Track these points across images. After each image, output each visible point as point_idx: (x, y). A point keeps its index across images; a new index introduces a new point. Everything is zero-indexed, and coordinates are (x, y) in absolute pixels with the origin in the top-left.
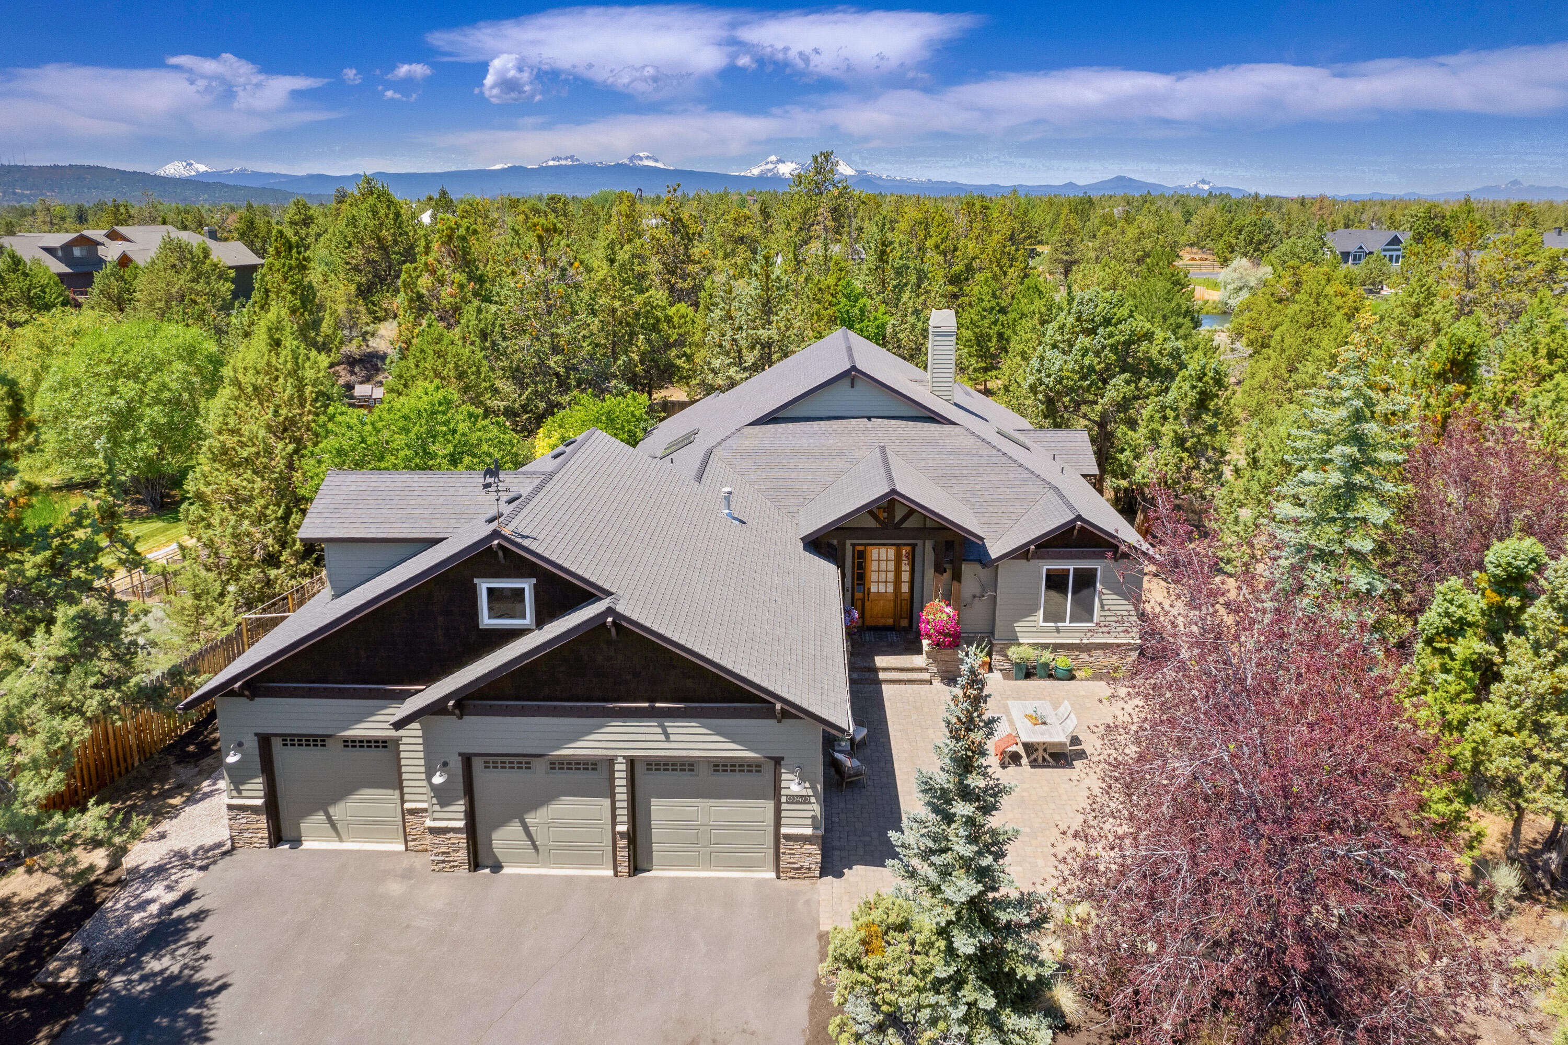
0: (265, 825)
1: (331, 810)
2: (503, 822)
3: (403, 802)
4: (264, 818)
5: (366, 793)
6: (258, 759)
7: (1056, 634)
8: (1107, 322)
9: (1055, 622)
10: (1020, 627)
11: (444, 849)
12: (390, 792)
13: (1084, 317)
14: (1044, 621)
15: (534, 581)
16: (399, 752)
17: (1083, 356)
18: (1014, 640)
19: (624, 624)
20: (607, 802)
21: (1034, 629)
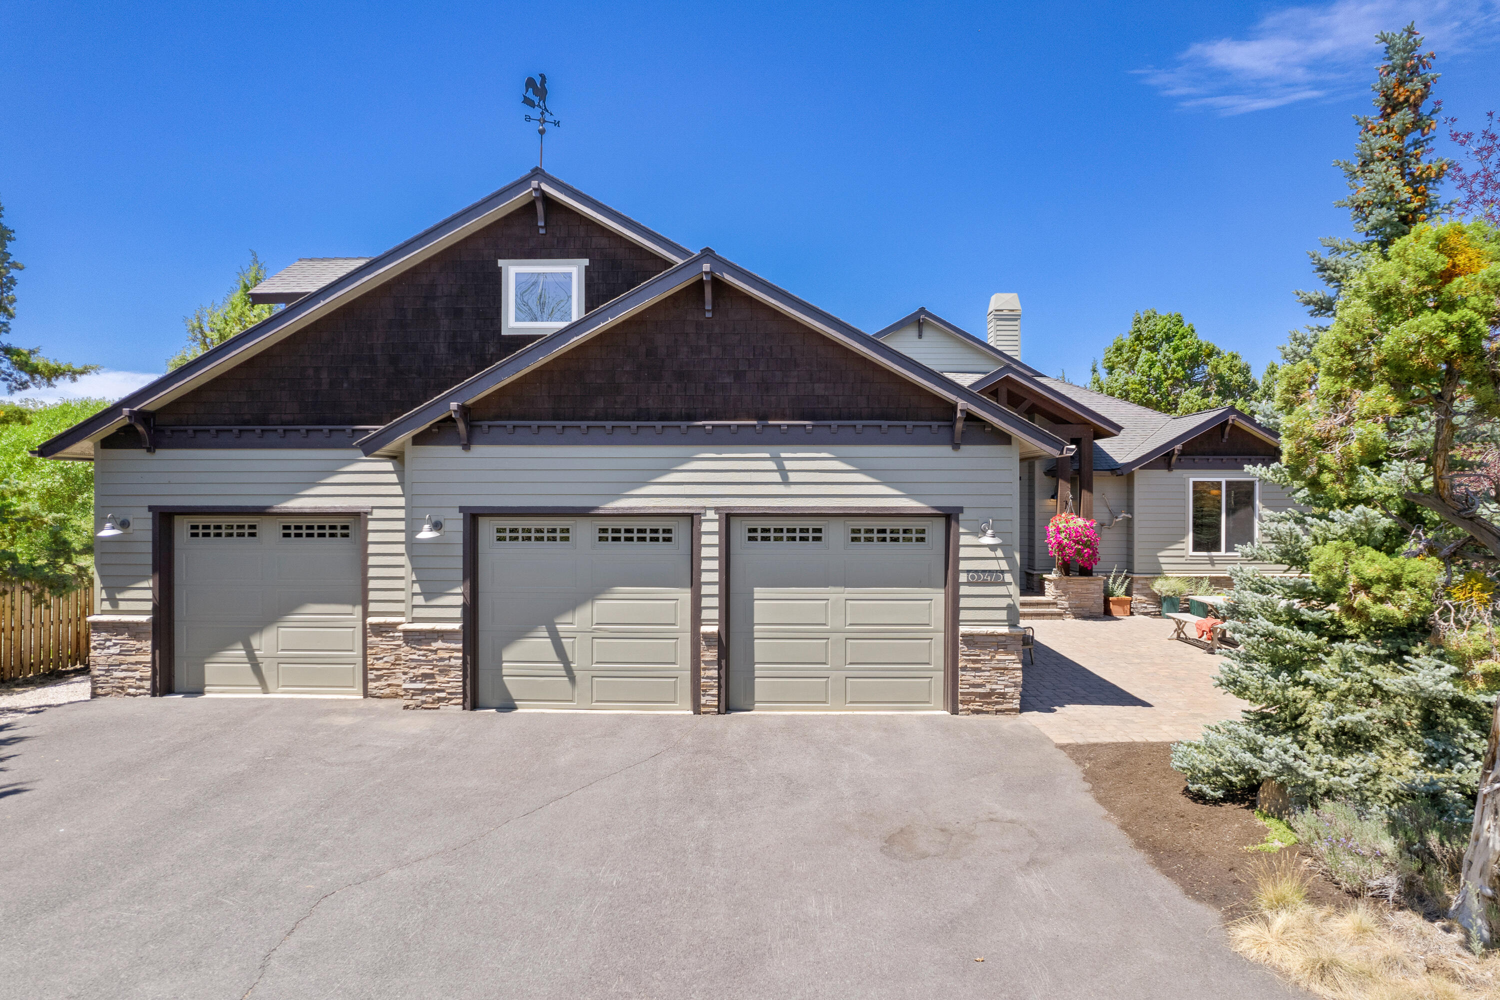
0: (148, 658)
1: (255, 642)
2: (522, 632)
3: (366, 614)
4: (147, 645)
5: (313, 611)
6: (149, 548)
7: (1209, 567)
8: (1168, 339)
9: (1208, 550)
10: (1165, 557)
11: (425, 670)
12: (348, 608)
13: (1145, 334)
14: (1195, 550)
15: (586, 262)
16: (366, 544)
17: (1150, 368)
18: (1158, 573)
19: (728, 278)
20: (685, 595)
21: (1182, 560)
